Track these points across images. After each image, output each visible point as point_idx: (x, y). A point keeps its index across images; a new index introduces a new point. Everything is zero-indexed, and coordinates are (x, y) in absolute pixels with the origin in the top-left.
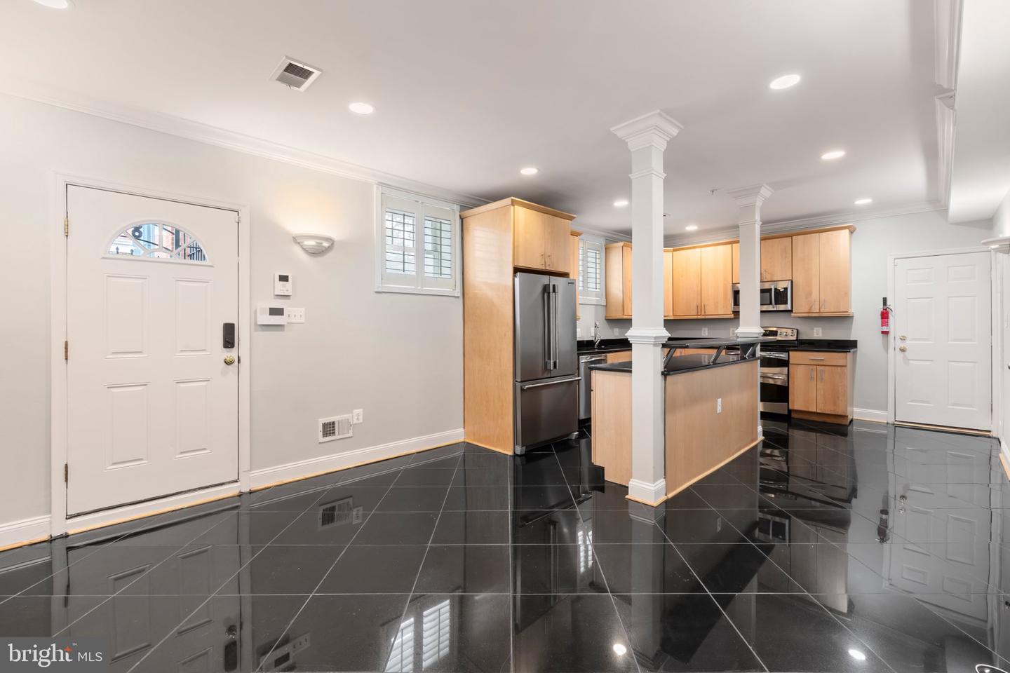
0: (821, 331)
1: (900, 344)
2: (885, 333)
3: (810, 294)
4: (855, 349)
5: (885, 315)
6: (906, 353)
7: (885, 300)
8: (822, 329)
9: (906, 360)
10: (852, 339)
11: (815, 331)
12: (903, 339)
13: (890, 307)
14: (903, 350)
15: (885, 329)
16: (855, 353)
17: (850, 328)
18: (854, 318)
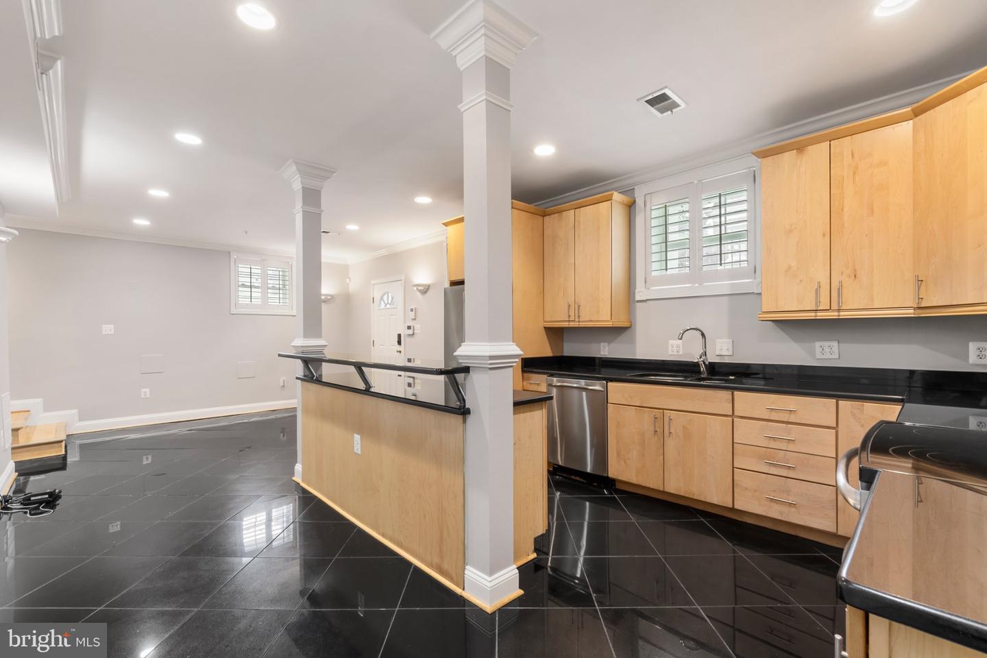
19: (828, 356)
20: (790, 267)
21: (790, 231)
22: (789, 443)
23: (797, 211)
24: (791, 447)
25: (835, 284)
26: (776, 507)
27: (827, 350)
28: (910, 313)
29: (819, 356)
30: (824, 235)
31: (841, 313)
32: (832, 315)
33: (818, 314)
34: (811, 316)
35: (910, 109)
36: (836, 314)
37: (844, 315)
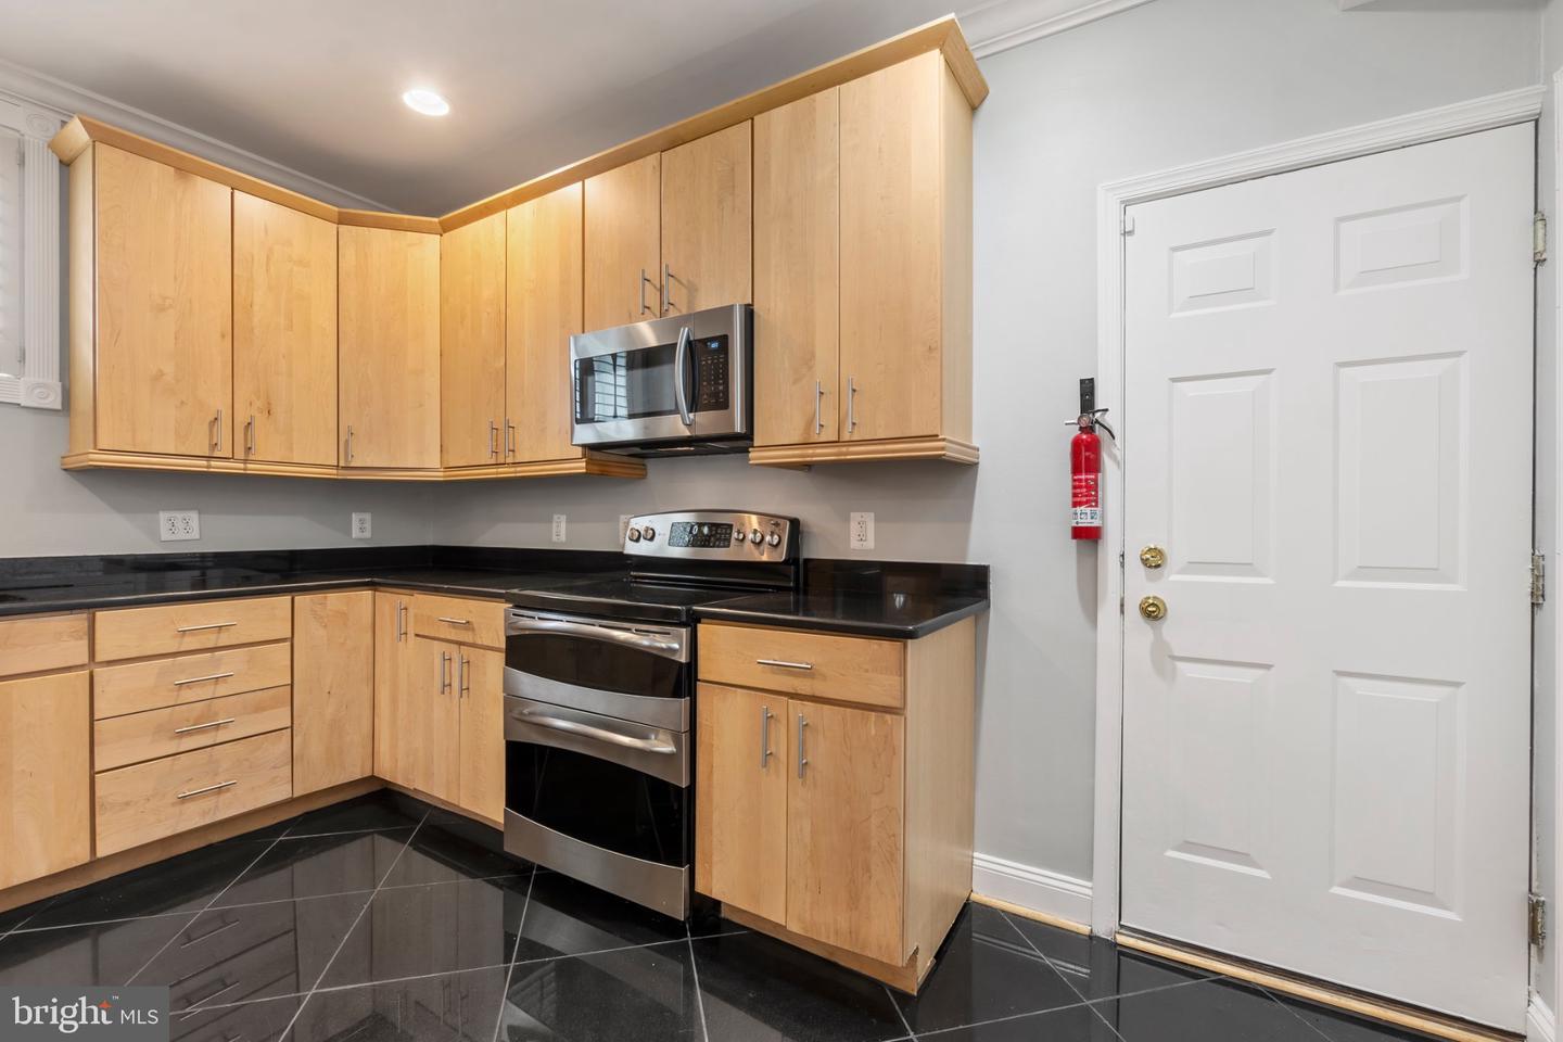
0: (871, 526)
1: (1142, 586)
2: (1087, 536)
3: (808, 360)
4: (982, 604)
5: (1086, 455)
6: (1168, 627)
7: (1087, 389)
8: (877, 520)
9: (1165, 660)
10: (971, 562)
11: (854, 527)
12: (1154, 561)
13: (1109, 419)
14: (1152, 612)
15: (1086, 518)
16: (981, 618)
17: (966, 516)
18: (980, 466)
19: (181, 535)
20: (161, 374)
21: (162, 309)
22: (216, 684)
23: (175, 278)
24: (222, 690)
25: (241, 420)
26: (191, 807)
27: (180, 524)
28: (332, 473)
29: (165, 535)
30: (223, 336)
31: (249, 466)
32: (235, 467)
33: (213, 463)
34: (199, 465)
35: (336, 209)
36: (242, 466)
37: (253, 469)
